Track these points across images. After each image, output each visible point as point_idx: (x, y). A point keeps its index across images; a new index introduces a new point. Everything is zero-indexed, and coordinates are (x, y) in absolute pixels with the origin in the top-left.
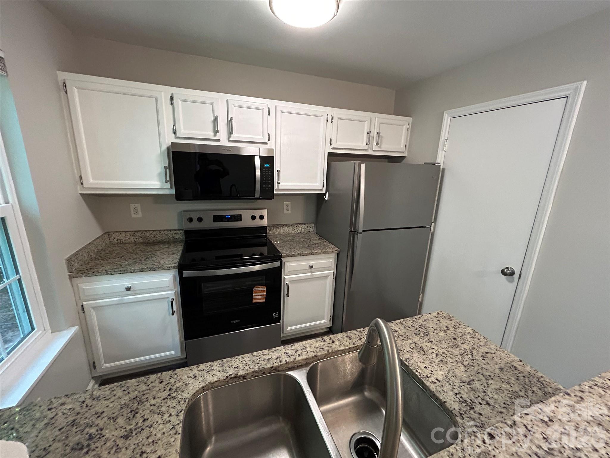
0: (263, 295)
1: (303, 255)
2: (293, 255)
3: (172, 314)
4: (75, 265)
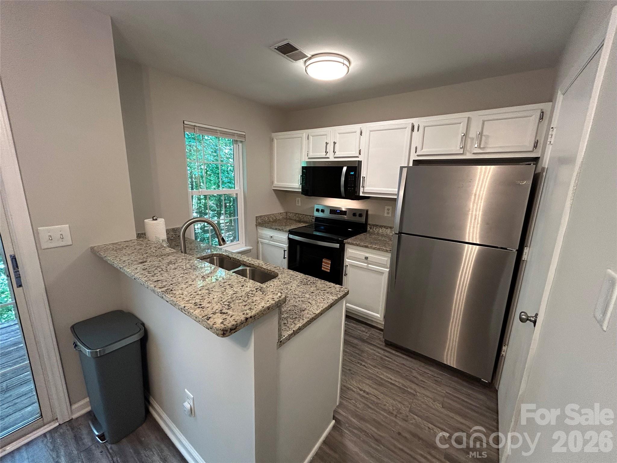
0: (328, 267)
1: (360, 246)
2: (352, 243)
3: (284, 258)
4: (259, 221)
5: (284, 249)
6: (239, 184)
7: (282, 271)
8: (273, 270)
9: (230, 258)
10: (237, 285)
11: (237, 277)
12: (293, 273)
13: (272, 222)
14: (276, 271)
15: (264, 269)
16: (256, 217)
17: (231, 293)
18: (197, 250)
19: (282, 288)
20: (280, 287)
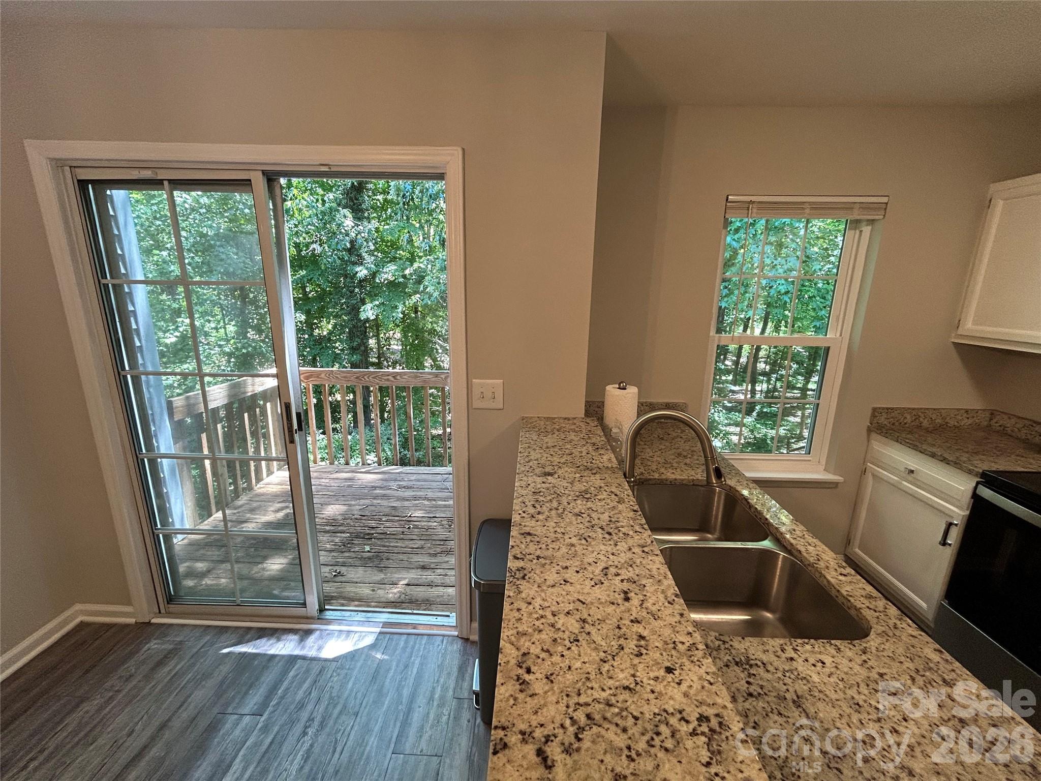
3: (944, 543)
4: (882, 420)
5: (950, 520)
6: (840, 324)
7: (891, 623)
8: (859, 605)
9: (750, 506)
10: (657, 655)
11: (678, 618)
12: (935, 657)
13: (927, 430)
14: (868, 614)
15: (828, 581)
16: (874, 410)
17: (621, 676)
18: (688, 461)
19: (860, 699)
20: (852, 692)
